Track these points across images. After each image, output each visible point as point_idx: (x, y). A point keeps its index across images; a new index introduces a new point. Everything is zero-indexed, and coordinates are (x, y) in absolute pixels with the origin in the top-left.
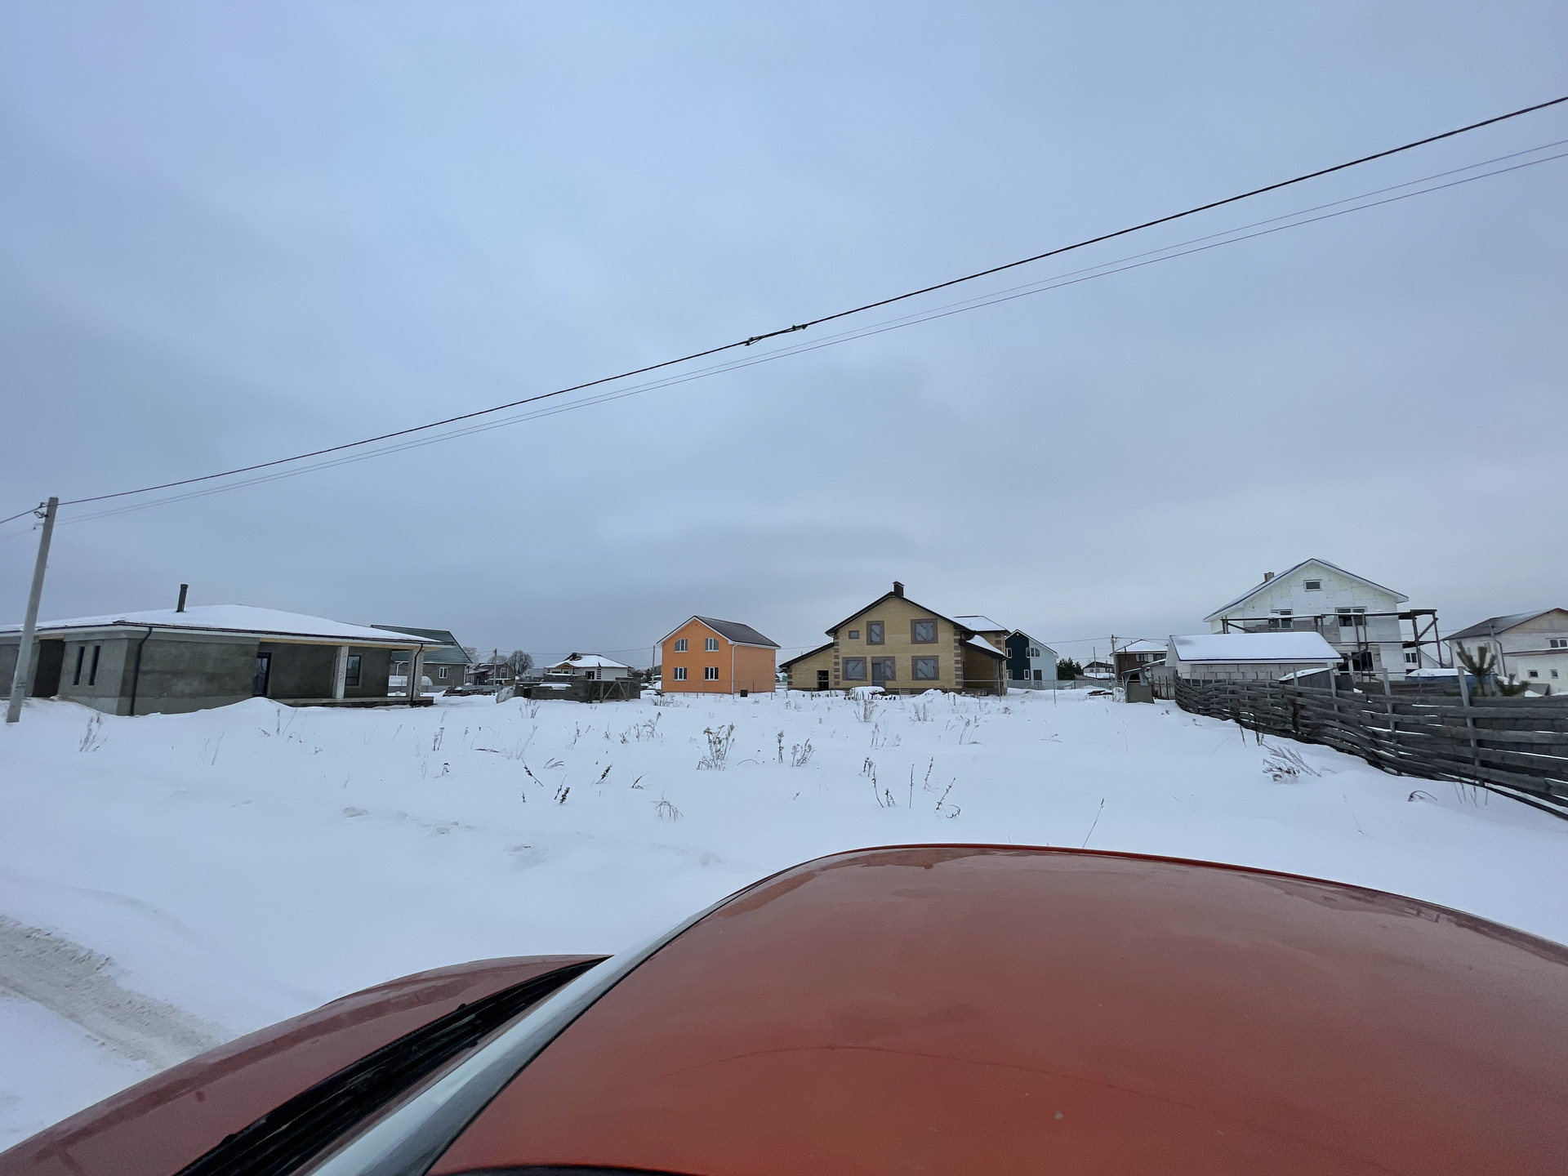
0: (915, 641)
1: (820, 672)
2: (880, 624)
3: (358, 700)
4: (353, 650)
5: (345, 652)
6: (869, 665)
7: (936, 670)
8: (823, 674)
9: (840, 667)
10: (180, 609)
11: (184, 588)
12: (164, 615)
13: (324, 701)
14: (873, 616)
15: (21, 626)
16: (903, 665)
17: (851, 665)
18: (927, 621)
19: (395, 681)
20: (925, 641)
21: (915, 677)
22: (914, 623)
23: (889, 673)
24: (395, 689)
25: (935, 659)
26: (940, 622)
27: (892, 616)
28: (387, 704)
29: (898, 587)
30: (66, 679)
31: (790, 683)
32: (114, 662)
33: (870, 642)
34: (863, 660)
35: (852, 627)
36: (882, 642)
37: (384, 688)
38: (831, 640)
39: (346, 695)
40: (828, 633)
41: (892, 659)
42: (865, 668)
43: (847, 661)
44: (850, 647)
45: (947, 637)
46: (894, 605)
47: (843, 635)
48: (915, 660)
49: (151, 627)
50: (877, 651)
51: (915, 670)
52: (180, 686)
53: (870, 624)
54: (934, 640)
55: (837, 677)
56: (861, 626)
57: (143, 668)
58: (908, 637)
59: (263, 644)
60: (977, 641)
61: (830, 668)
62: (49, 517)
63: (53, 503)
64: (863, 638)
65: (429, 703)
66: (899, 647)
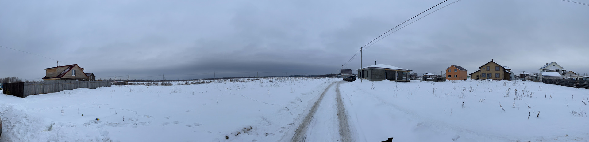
0: (496, 70)
1: (477, 76)
2: (489, 67)
3: (399, 80)
4: (398, 71)
5: (397, 72)
6: (487, 75)
7: (499, 76)
8: (478, 76)
9: (481, 75)
10: (375, 65)
11: (375, 61)
12: (374, 66)
13: (394, 80)
14: (488, 65)
15: (360, 69)
16: (493, 75)
17: (483, 74)
18: (498, 67)
19: (404, 77)
20: (497, 70)
21: (495, 77)
22: (496, 67)
23: (490, 76)
24: (404, 79)
25: (499, 74)
26: (500, 67)
27: (491, 65)
28: (403, 81)
29: (492, 60)
30: (365, 76)
31: (471, 78)
32: (369, 73)
33: (487, 70)
34: (486, 74)
35: (483, 67)
36: (489, 70)
37: (402, 79)
38: (479, 70)
39: (397, 80)
40: (479, 68)
41: (491, 74)
42: (486, 75)
43: (482, 74)
44: (483, 71)
45: (501, 70)
46: (492, 63)
47: (482, 69)
48: (495, 74)
49: (373, 67)
50: (488, 72)
51: (495, 76)
52: (377, 77)
53: (487, 67)
54: (499, 70)
55: (480, 77)
56: (485, 67)
57: (373, 74)
58: (494, 69)
59: (386, 70)
60: (506, 71)
61: (479, 75)
62: (361, 50)
63: (361, 48)
64: (486, 69)
65: (409, 82)
66: (493, 71)
